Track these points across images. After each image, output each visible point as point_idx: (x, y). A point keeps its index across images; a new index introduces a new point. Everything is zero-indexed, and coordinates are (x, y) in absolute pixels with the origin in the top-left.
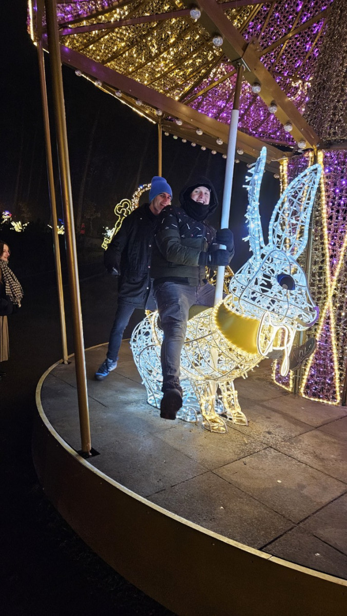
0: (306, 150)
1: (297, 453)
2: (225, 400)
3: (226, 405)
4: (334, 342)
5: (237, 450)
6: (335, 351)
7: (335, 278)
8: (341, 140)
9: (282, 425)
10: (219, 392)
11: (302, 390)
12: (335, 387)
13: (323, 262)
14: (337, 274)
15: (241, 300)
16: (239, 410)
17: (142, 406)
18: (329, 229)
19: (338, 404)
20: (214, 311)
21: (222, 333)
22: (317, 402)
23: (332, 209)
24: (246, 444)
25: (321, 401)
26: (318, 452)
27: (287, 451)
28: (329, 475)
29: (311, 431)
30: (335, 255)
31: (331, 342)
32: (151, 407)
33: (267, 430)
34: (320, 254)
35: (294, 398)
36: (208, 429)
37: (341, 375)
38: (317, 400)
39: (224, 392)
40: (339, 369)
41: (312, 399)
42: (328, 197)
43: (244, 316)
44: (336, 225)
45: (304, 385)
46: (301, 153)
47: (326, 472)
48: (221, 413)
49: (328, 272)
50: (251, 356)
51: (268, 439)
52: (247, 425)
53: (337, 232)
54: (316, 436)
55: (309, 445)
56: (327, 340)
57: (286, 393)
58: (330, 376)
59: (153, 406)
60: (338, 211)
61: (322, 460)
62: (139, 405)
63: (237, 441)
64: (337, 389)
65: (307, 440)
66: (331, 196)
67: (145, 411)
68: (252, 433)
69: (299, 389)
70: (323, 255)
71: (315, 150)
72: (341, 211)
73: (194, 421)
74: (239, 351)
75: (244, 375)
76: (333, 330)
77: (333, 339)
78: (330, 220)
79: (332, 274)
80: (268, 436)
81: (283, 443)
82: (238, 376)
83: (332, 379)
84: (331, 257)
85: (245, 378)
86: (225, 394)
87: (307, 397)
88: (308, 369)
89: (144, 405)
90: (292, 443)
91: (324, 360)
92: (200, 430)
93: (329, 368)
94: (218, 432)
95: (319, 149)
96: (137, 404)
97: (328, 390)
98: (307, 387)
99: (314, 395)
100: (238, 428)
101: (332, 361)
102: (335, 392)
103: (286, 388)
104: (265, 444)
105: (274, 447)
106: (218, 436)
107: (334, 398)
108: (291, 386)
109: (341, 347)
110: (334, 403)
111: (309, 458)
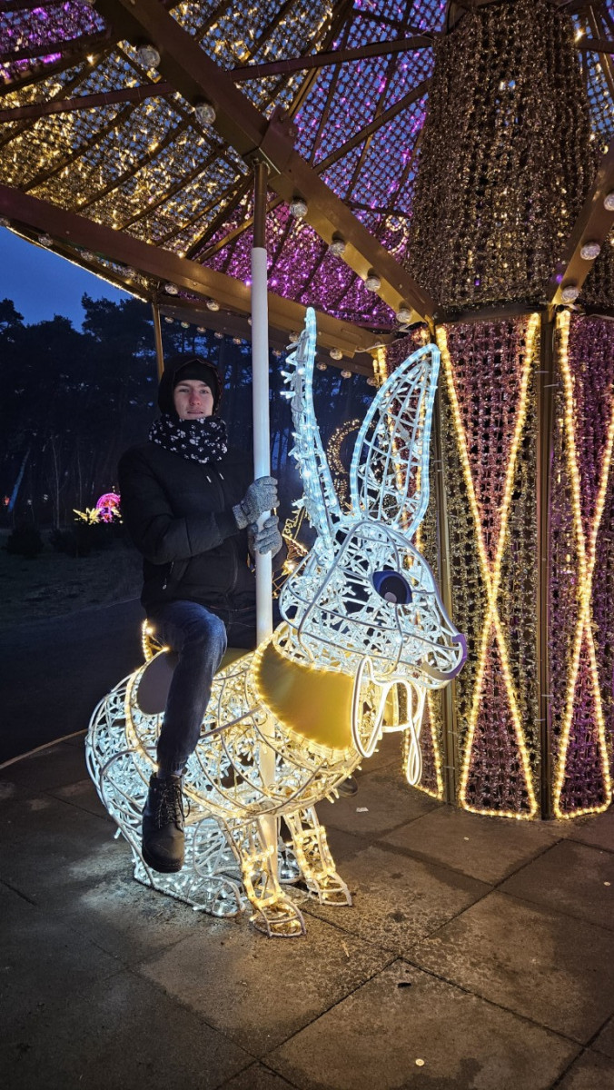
0: (417, 326)
1: (459, 967)
2: (299, 852)
3: (303, 863)
4: (511, 692)
5: (325, 981)
6: (514, 709)
7: (498, 565)
8: (476, 304)
9: (425, 891)
10: (285, 833)
11: (462, 795)
12: (524, 784)
13: (471, 534)
14: (499, 556)
15: (302, 636)
16: (330, 870)
17: (118, 888)
18: (475, 473)
19: (534, 816)
20: (254, 659)
21: (272, 709)
22: (494, 817)
23: (475, 434)
24: (347, 959)
25: (501, 814)
26: (502, 954)
27: (436, 963)
28: (530, 1020)
29: (484, 896)
30: (492, 520)
31: (505, 692)
32: (140, 887)
33: (392, 911)
34: (462, 521)
35: (448, 816)
36: (260, 930)
37: (532, 757)
38: (492, 813)
39: (297, 832)
40: (528, 746)
41: (484, 812)
42: (465, 411)
43: (314, 667)
44: (486, 463)
45: (464, 784)
46: (406, 334)
47: (524, 1013)
48: (295, 880)
49: (483, 554)
50: (337, 755)
51: (395, 935)
52: (351, 904)
53: (489, 476)
54: (496, 911)
55: (483, 937)
56: (497, 689)
57: (432, 804)
58: (512, 761)
59: (145, 885)
60: (486, 437)
61: (512, 975)
62: (113, 887)
63: (328, 954)
64: (530, 787)
65: (478, 923)
66: (469, 409)
67: (125, 900)
68: (359, 926)
69: (456, 794)
70: (470, 521)
71: (431, 325)
72: (491, 436)
73: (233, 912)
74: (312, 745)
75: (332, 794)
76: (506, 667)
77: (508, 684)
78: (473, 454)
79: (491, 557)
80: (395, 926)
81: (426, 942)
82: (319, 798)
83: (517, 766)
84: (485, 523)
85: (332, 801)
86: (299, 838)
87: (473, 810)
88: (468, 752)
89: (124, 885)
90: (446, 939)
91: (496, 729)
92: (246, 934)
93: (508, 744)
94: (286, 936)
95: (438, 323)
96: (108, 883)
97: (512, 791)
98: (471, 788)
99: (487, 804)
100: (331, 915)
101: (512, 731)
102: (525, 794)
103: (431, 794)
104: (387, 951)
105: (408, 957)
106: (284, 947)
107: (526, 807)
108: (441, 788)
109: (526, 699)
110: (527, 817)
111: (485, 975)
